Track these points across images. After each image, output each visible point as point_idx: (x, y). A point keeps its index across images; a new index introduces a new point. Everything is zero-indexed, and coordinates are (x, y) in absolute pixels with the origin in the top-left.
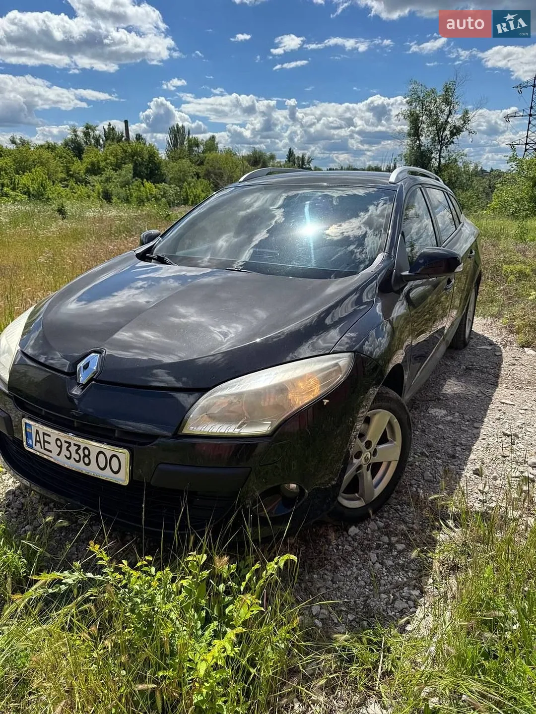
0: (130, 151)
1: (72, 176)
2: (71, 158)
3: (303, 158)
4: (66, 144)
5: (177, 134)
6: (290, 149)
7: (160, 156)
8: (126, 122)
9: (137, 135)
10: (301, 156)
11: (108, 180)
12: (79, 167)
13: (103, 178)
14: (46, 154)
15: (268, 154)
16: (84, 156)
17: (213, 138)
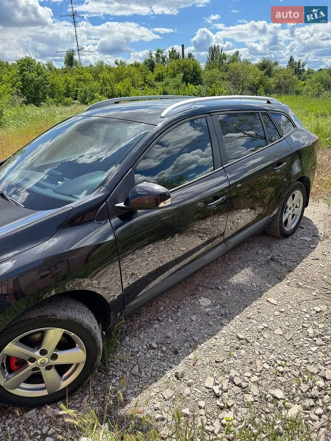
0: (182, 65)
1: (147, 82)
2: (147, 71)
3: (299, 63)
4: (146, 63)
5: (214, 51)
6: (291, 57)
7: (201, 67)
8: (183, 46)
9: (189, 54)
10: (297, 61)
11: (167, 84)
12: (151, 77)
13: (164, 83)
14: (133, 70)
15: (274, 61)
16: (155, 69)
17: (238, 52)
